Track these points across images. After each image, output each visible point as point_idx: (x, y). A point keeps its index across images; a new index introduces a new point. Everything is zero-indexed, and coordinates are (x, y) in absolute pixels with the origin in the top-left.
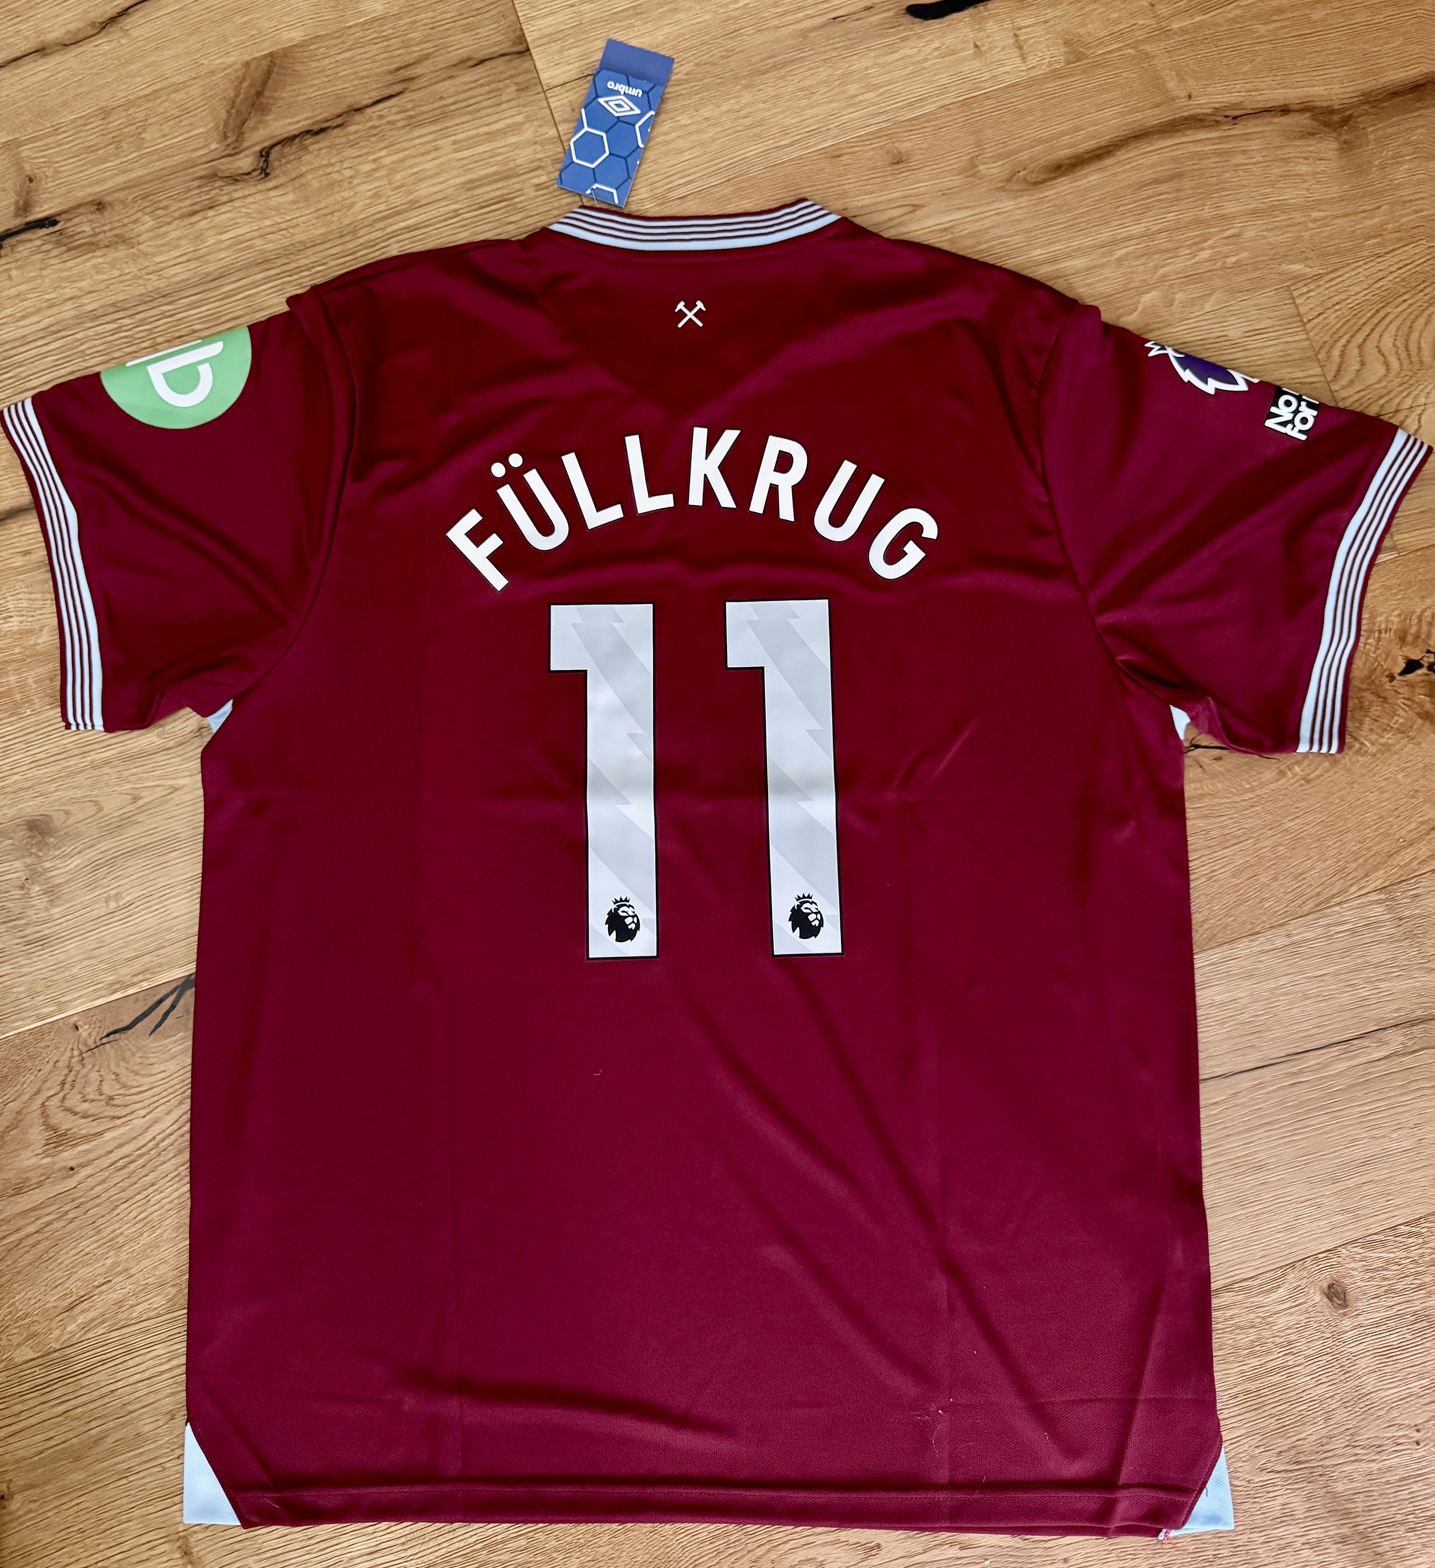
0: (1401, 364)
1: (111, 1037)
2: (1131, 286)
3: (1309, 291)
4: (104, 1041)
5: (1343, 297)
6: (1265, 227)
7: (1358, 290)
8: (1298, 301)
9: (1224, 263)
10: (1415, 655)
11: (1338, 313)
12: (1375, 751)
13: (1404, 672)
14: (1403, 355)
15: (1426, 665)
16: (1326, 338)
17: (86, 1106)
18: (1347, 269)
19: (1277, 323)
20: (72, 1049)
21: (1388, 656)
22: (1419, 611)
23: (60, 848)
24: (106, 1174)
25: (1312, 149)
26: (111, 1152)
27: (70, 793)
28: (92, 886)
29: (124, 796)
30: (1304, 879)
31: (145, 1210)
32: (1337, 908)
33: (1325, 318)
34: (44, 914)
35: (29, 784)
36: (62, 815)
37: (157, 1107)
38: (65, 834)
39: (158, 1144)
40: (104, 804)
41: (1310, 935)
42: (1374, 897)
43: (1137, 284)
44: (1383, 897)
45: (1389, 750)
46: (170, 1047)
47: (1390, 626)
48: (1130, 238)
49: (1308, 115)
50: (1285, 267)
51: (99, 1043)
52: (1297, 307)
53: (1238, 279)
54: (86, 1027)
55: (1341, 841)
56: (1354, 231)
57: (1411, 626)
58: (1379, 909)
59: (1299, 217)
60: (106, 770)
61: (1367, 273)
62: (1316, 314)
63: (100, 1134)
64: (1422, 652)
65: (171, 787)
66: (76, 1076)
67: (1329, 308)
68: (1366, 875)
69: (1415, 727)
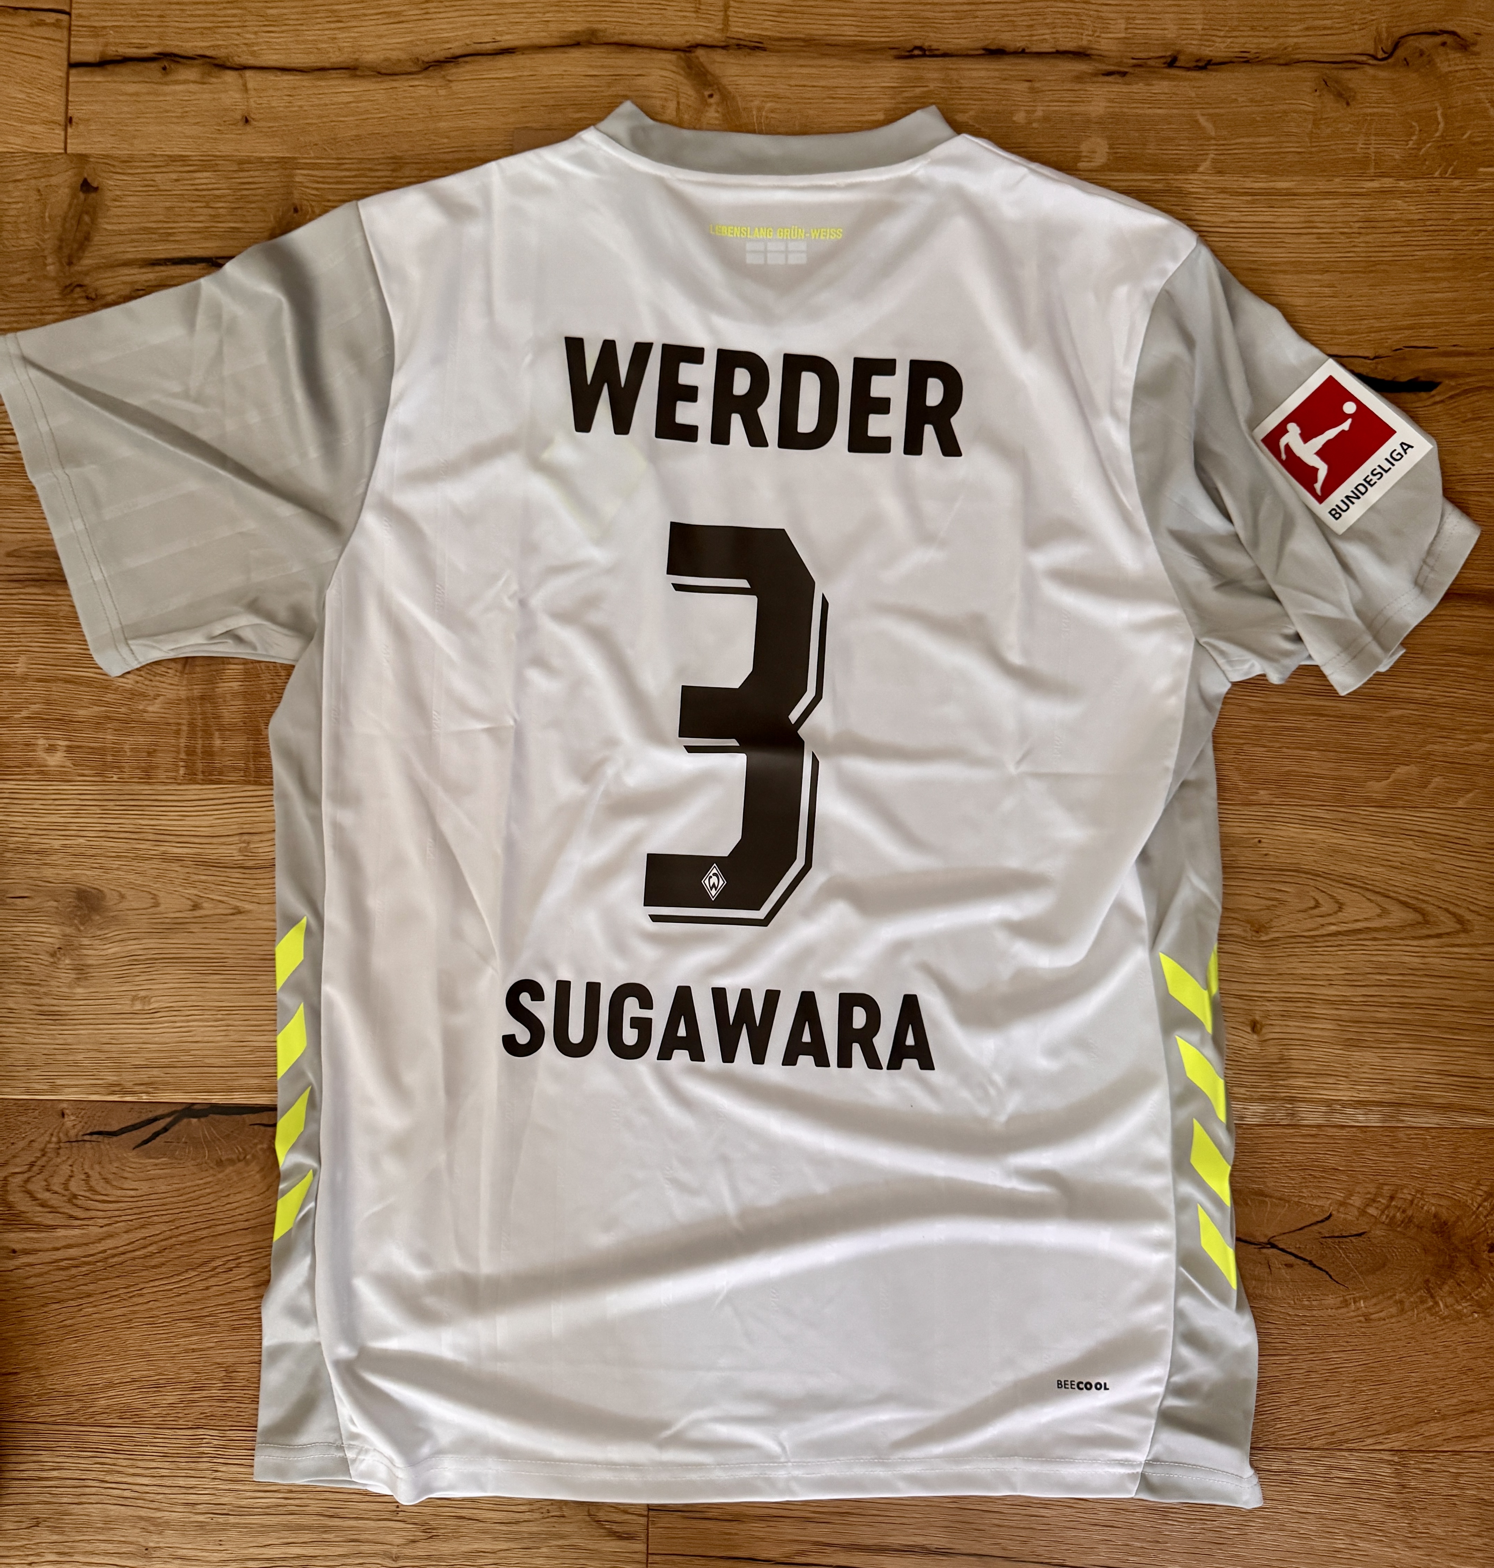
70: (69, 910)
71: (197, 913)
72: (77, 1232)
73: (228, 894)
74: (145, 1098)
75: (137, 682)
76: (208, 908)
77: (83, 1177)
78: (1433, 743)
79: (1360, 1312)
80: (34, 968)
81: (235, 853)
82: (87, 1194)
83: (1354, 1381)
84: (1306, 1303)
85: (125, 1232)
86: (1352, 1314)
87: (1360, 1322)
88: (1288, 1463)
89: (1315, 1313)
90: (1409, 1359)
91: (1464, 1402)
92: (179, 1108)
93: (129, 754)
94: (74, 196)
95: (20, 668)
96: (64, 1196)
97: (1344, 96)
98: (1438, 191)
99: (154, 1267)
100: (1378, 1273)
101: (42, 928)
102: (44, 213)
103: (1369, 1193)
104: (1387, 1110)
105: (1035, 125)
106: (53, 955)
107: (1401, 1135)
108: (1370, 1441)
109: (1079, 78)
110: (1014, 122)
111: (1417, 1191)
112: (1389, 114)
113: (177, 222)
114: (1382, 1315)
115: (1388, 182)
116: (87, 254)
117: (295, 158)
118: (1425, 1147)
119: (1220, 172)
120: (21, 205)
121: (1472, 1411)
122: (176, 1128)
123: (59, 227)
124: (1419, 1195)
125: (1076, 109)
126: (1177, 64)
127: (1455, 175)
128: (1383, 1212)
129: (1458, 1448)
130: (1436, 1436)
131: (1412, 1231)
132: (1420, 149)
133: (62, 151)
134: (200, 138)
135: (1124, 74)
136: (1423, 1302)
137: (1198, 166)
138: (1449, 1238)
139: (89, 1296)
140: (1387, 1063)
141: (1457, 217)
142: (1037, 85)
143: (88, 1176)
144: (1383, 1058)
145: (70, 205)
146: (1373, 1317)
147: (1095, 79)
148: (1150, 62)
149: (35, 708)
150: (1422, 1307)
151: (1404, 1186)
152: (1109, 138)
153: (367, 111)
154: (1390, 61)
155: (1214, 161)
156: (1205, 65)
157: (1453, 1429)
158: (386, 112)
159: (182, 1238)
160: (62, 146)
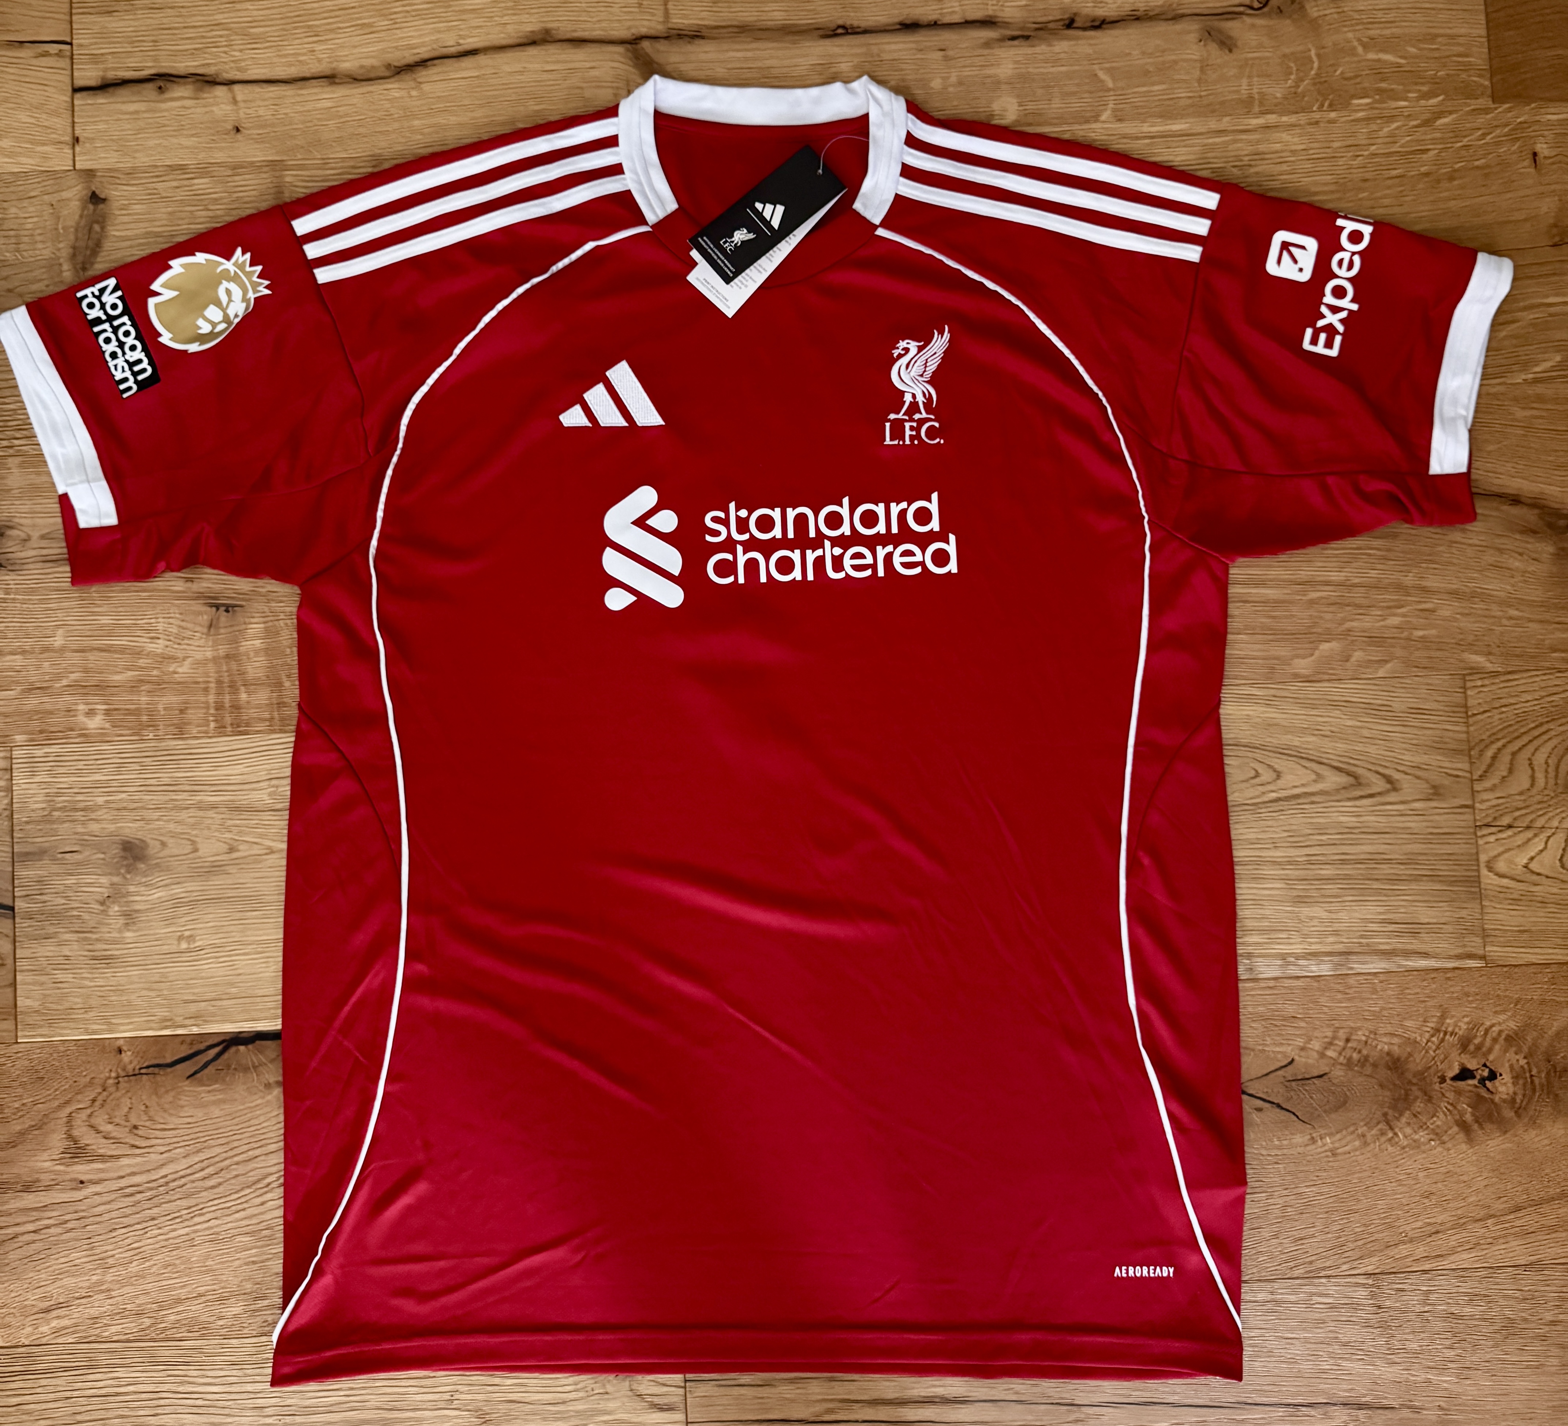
0: (1547, 783)
1: (151, 1070)
2: (1314, 630)
3: (1482, 686)
4: (143, 1071)
5: (1512, 701)
6: (1459, 611)
7: (1529, 698)
8: (1469, 693)
9: (1411, 634)
10: (1472, 1065)
11: (1503, 716)
12: (1406, 1143)
13: (1455, 1078)
14: (1552, 774)
15: (1478, 1077)
16: (1484, 737)
17: (110, 1127)
18: (1525, 675)
19: (1442, 708)
20: (111, 1071)
21: (1446, 1058)
22: (1488, 1023)
23: (146, 876)
24: (113, 1196)
25: (1529, 546)
26: (123, 1177)
27: (172, 826)
28: (169, 921)
29: (221, 844)
30: (1303, 1244)
31: (140, 1241)
32: (1323, 1280)
33: (1489, 717)
34: (117, 935)
35: (136, 805)
36: (157, 843)
37: (176, 1148)
38: (156, 864)
39: (167, 1183)
40: (199, 846)
41: (1292, 1298)
42: (1361, 1280)
43: (1319, 630)
44: (1370, 1282)
45: (1419, 1147)
46: (203, 1095)
47: (1457, 1030)
48: (1327, 583)
49: (1536, 511)
50: (1467, 656)
51: (137, 1072)
52: (1466, 698)
53: (1417, 654)
54: (129, 1053)
55: (1347, 1218)
56: (1543, 640)
57: (1475, 1037)
58: (1362, 1293)
59: (1496, 611)
60: (211, 813)
61: (1543, 684)
62: (1482, 710)
63: (118, 1157)
64: (1478, 1064)
65: (269, 848)
66: (108, 1097)
67: (1496, 708)
68: (1361, 1258)
69: (1450, 1132)
70: (115, 860)
71: (235, 855)
72: (139, 1160)
73: (261, 836)
74: (195, 1030)
75: (167, 647)
76: (244, 851)
77: (143, 1108)
78: (1352, 620)
79: (1326, 1148)
80: (86, 916)
81: (265, 797)
82: (148, 1124)
83: (1327, 1212)
84: (1277, 1143)
85: (184, 1157)
86: (1319, 1150)
87: (1327, 1156)
88: (1272, 1293)
89: (1285, 1151)
90: (1376, 1188)
91: (1430, 1224)
92: (228, 1038)
93: (162, 713)
94: (84, 208)
95: (58, 641)
96: (125, 1126)
97: (1227, 44)
98: (1317, 123)
99: (213, 1187)
100: (1341, 1110)
101: (89, 879)
102: (57, 224)
103: (1326, 1037)
104: (1336, 959)
105: (951, 89)
106: (102, 903)
107: (1352, 981)
108: (1345, 1267)
109: (987, 44)
110: (932, 88)
111: (1371, 1032)
112: (1267, 58)
113: (179, 225)
114: (1347, 1149)
115: (1272, 118)
116: (99, 259)
117: (283, 161)
118: (1375, 991)
119: (1120, 120)
120: (35, 220)
121: (1437, 1232)
122: (226, 1056)
123: (72, 237)
124: (1372, 1036)
125: (988, 71)
126: (1075, 25)
127: (1332, 107)
128: (1340, 1054)
129: (1427, 1267)
130: (1406, 1257)
131: (1368, 1070)
132: (1299, 86)
133: (72, 168)
134: (196, 148)
135: (1027, 38)
136: (1383, 1133)
137: (1099, 116)
138: (1402, 1074)
139: (153, 1219)
140: (1334, 916)
141: (1336, 145)
142: (950, 53)
143: (147, 1107)
144: (1330, 912)
145: (81, 216)
146: (1339, 1151)
147: (1002, 44)
148: (1051, 26)
149: (73, 676)
150: (1383, 1139)
151: (1359, 1029)
152: (1018, 96)
153: (347, 115)
154: (1265, 10)
155: (1114, 110)
156: (1100, 24)
157: (1421, 1251)
158: (364, 114)
159: (236, 1159)
160: (71, 163)
